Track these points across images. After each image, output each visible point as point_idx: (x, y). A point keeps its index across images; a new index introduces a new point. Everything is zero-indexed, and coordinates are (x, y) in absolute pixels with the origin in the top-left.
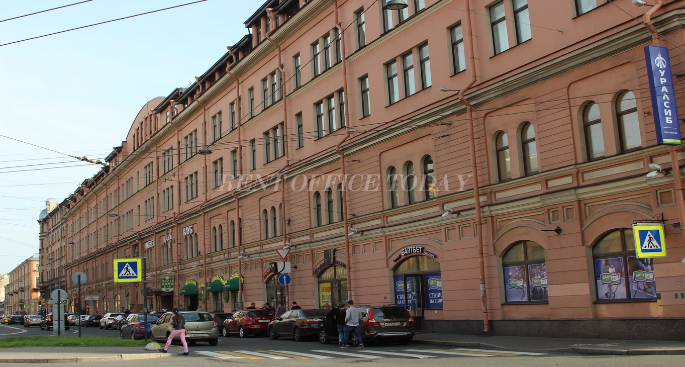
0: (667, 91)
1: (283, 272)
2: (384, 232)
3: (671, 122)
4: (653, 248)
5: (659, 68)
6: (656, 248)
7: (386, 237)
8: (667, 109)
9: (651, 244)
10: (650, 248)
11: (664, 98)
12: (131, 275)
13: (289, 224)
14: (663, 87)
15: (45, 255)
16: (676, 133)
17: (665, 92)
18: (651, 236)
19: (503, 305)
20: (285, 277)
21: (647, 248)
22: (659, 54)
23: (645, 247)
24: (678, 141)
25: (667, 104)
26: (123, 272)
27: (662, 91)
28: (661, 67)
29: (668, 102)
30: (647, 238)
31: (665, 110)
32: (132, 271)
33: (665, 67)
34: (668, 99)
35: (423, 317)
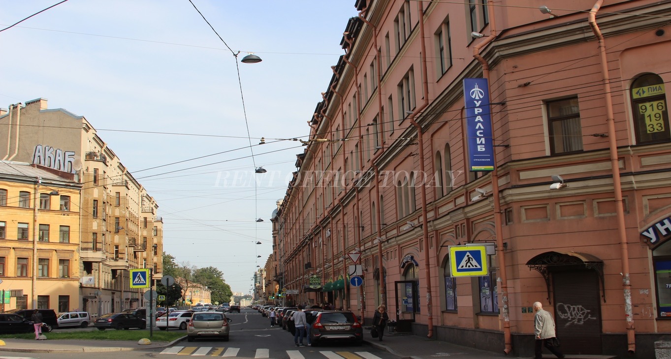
0: (482, 120)
1: (355, 274)
2: (397, 241)
3: (484, 149)
4: (471, 267)
5: (474, 99)
6: (475, 267)
7: (399, 245)
8: (480, 138)
9: (469, 264)
10: (467, 267)
11: (477, 128)
12: (142, 282)
13: (363, 230)
14: (478, 117)
15: (278, 251)
16: (489, 160)
17: (479, 121)
18: (470, 256)
19: (443, 312)
20: (356, 279)
21: (464, 267)
22: (476, 86)
23: (462, 267)
24: (491, 168)
25: (480, 133)
26: (136, 279)
27: (476, 120)
28: (477, 98)
29: (482, 131)
30: (466, 258)
31: (478, 139)
32: (142, 280)
33: (481, 97)
34: (482, 127)
35: (414, 320)
